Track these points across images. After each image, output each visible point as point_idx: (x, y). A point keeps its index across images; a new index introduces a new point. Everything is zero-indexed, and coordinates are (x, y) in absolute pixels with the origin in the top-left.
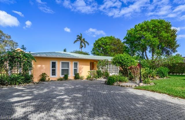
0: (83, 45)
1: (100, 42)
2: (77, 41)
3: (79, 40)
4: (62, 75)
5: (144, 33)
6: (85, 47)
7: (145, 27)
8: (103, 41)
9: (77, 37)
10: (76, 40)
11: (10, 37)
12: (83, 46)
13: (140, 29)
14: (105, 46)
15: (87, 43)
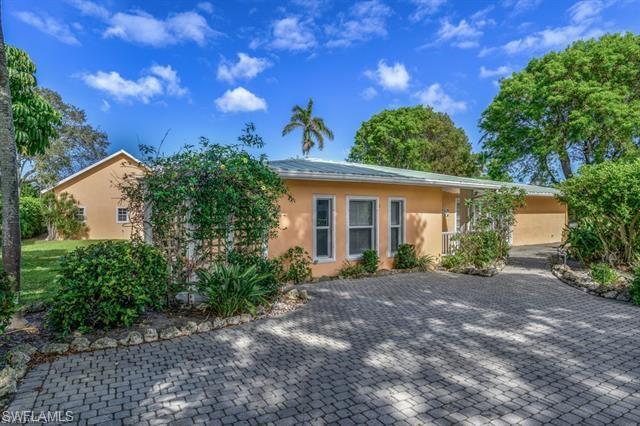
0: (314, 138)
1: (383, 129)
2: (292, 125)
3: (298, 121)
4: (351, 253)
5: (584, 87)
6: (321, 146)
7: (584, 64)
8: (391, 123)
9: (292, 114)
10: (289, 122)
11: (82, 116)
12: (313, 144)
13: (564, 70)
14: (403, 141)
15: (328, 131)
